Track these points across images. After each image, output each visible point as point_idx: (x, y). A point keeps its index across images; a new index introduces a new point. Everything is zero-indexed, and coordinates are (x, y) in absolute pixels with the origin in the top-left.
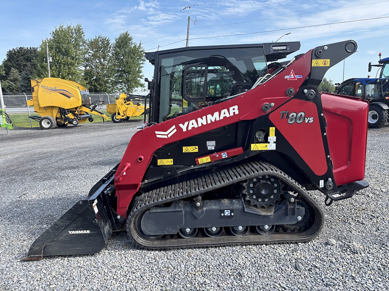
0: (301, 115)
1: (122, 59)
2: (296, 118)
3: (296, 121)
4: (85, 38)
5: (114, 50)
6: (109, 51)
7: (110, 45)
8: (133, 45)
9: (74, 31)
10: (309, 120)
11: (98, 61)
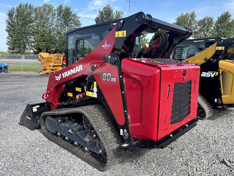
0: (109, 75)
1: (220, 31)
2: (106, 77)
3: (106, 79)
4: (196, 19)
5: (215, 25)
6: (212, 26)
7: (213, 22)
8: (231, 20)
9: (190, 15)
10: (113, 80)
11: (202, 33)
